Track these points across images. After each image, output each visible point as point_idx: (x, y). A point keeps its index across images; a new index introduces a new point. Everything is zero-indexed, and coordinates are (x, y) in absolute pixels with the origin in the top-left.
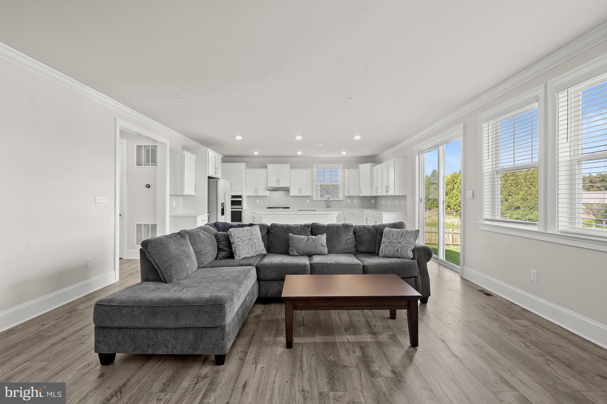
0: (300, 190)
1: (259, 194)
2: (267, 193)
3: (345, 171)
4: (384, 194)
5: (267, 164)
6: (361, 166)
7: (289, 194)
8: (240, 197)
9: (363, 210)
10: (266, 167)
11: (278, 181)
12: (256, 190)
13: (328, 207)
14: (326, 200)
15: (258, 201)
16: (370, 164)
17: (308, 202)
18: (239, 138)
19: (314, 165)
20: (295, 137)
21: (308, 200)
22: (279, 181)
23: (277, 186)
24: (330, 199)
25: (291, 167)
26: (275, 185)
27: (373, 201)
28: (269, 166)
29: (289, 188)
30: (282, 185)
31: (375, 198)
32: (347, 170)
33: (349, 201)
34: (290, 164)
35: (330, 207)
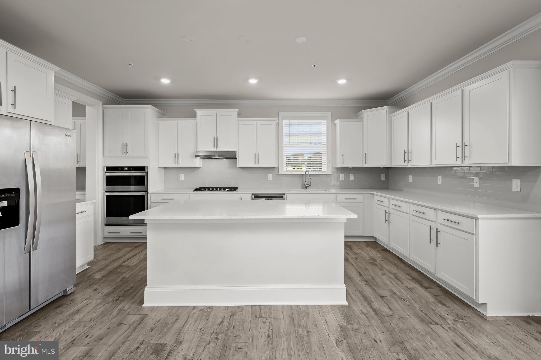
0: (257, 157)
1: (183, 163)
2: (198, 163)
3: (335, 124)
5: (195, 110)
6: (367, 113)
7: (236, 163)
8: (142, 169)
9: (373, 194)
10: (194, 116)
11: (216, 141)
12: (177, 156)
13: (305, 187)
14: (303, 175)
15: (182, 177)
16: (387, 107)
17: (270, 177)
18: (165, 81)
19: (282, 114)
20: (248, 79)
21: (271, 175)
22: (217, 139)
23: (214, 149)
24: (310, 173)
25: (239, 115)
26: (211, 148)
27: (383, 177)
28: (200, 113)
29: (234, 153)
30: (223, 147)
31: (387, 170)
32: (340, 121)
33: (342, 177)
34: (237, 110)
35: (309, 186)
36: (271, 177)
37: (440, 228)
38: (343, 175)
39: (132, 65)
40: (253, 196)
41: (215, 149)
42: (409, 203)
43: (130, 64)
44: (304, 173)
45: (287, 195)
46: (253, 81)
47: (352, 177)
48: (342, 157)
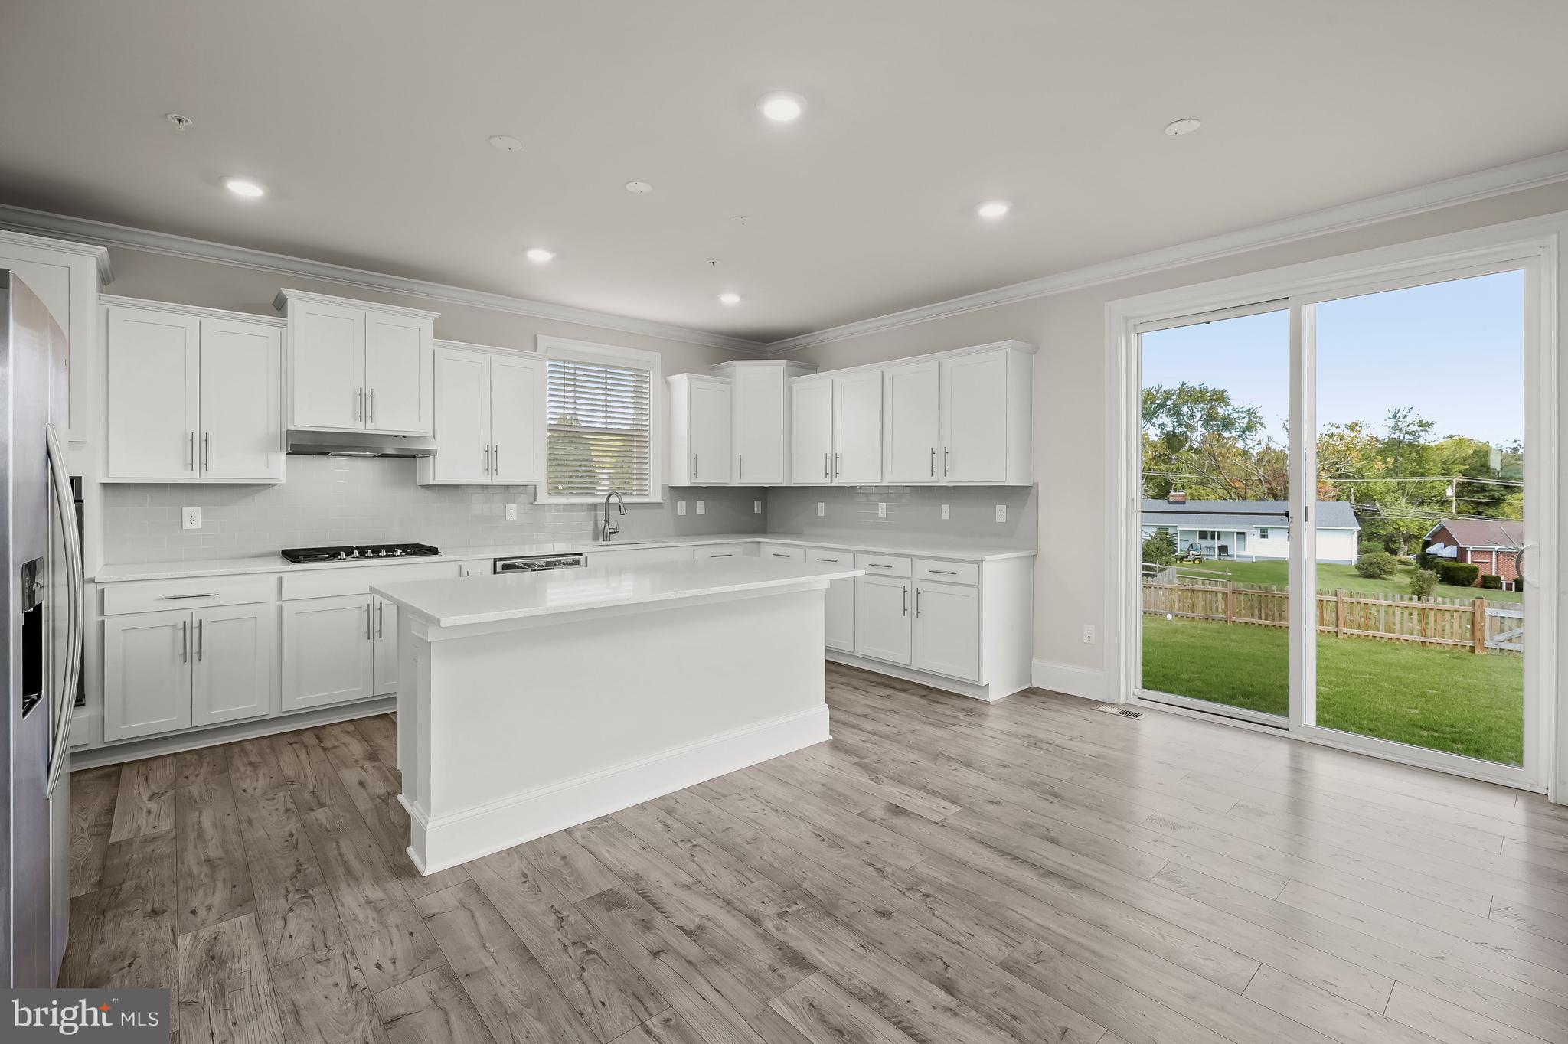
0: (493, 456)
1: (219, 471)
2: (279, 467)
4: (818, 479)
5: (286, 291)
6: (742, 368)
9: (759, 542)
11: (366, 398)
12: (197, 443)
13: (607, 535)
14: (597, 504)
15: (192, 517)
16: (784, 362)
17: (512, 512)
21: (514, 506)
22: (371, 396)
23: (358, 427)
26: (339, 420)
27: (757, 507)
28: (299, 303)
30: (384, 423)
31: (764, 493)
32: (689, 378)
33: (682, 506)
34: (437, 315)
35: (615, 533)
36: (514, 513)
37: (923, 587)
38: (684, 503)
39: (186, 121)
40: (499, 565)
41: (361, 425)
42: (854, 552)
43: (180, 120)
44: (603, 500)
45: (587, 555)
46: (539, 256)
47: (701, 507)
48: (693, 462)
